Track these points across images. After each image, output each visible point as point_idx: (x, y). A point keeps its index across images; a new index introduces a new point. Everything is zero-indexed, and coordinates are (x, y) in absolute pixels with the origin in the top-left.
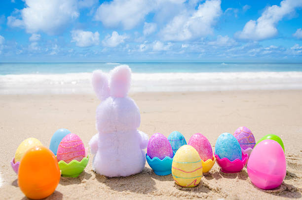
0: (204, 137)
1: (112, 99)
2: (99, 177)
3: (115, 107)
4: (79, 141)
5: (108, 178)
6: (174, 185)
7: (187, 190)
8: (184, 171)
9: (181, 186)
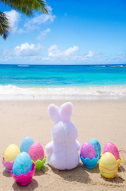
0: (114, 145)
1: (62, 123)
2: (54, 170)
3: (65, 128)
4: (41, 147)
5: (60, 170)
6: (101, 177)
7: (110, 181)
8: (108, 169)
9: (105, 178)
